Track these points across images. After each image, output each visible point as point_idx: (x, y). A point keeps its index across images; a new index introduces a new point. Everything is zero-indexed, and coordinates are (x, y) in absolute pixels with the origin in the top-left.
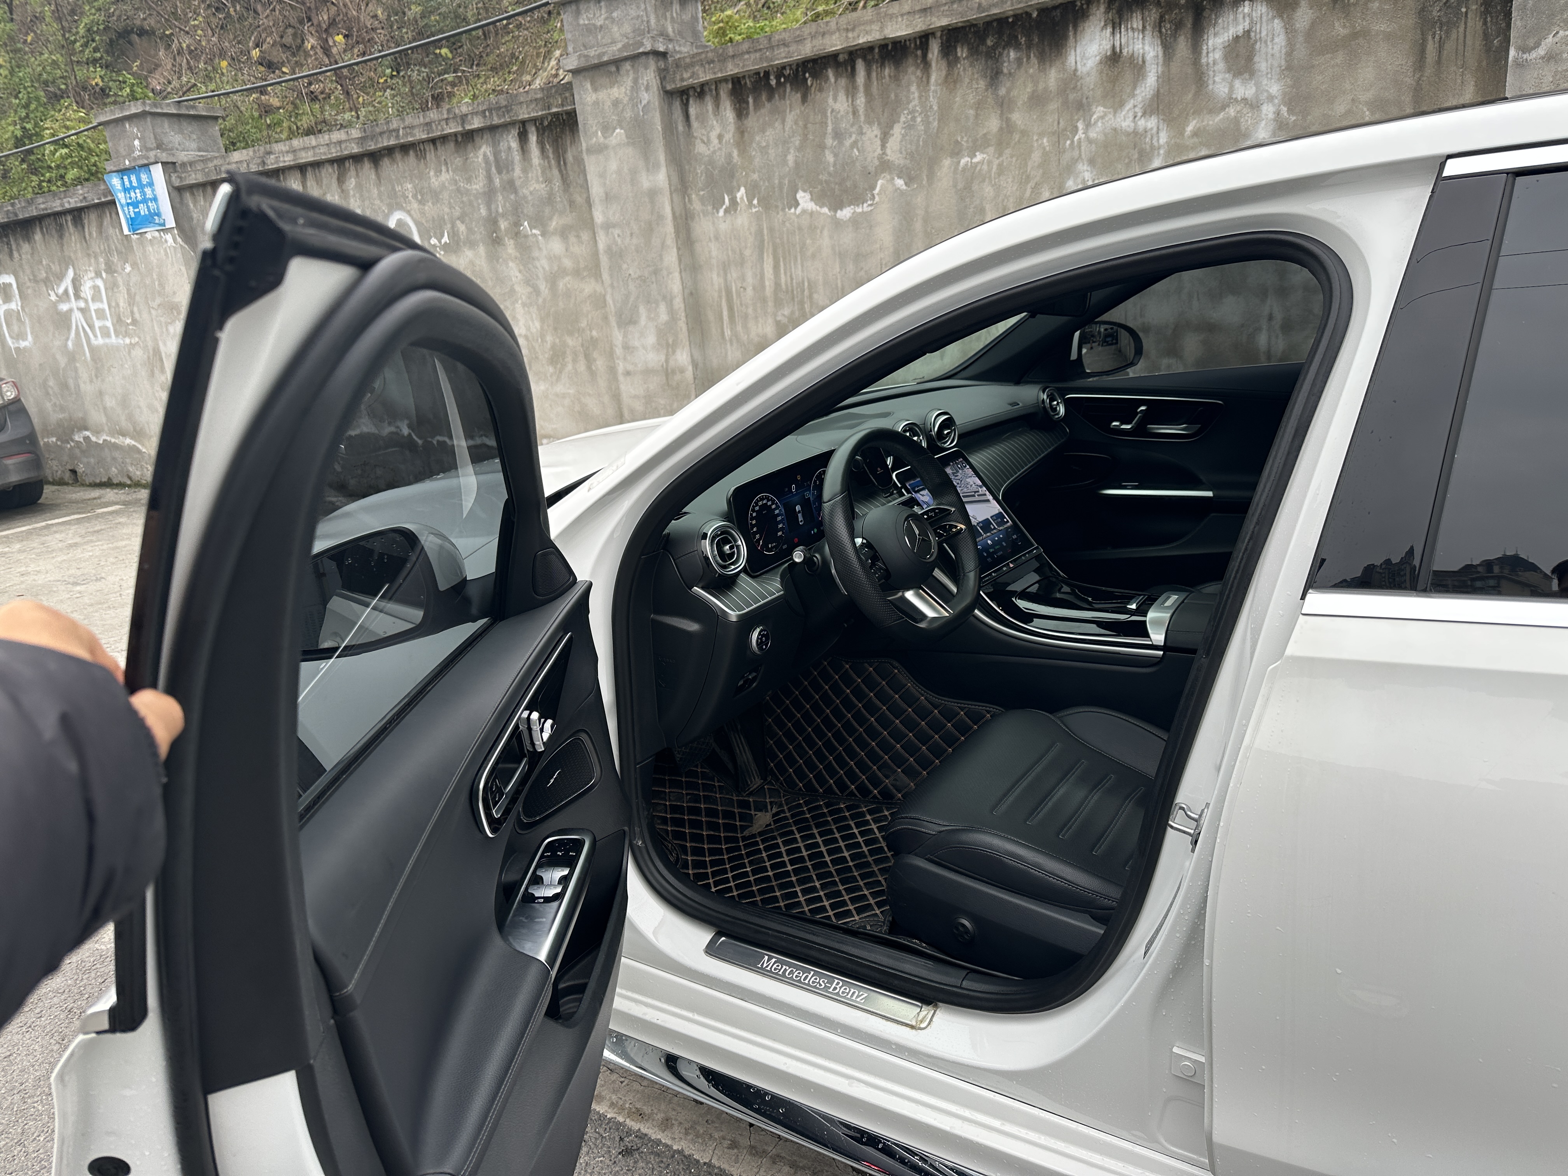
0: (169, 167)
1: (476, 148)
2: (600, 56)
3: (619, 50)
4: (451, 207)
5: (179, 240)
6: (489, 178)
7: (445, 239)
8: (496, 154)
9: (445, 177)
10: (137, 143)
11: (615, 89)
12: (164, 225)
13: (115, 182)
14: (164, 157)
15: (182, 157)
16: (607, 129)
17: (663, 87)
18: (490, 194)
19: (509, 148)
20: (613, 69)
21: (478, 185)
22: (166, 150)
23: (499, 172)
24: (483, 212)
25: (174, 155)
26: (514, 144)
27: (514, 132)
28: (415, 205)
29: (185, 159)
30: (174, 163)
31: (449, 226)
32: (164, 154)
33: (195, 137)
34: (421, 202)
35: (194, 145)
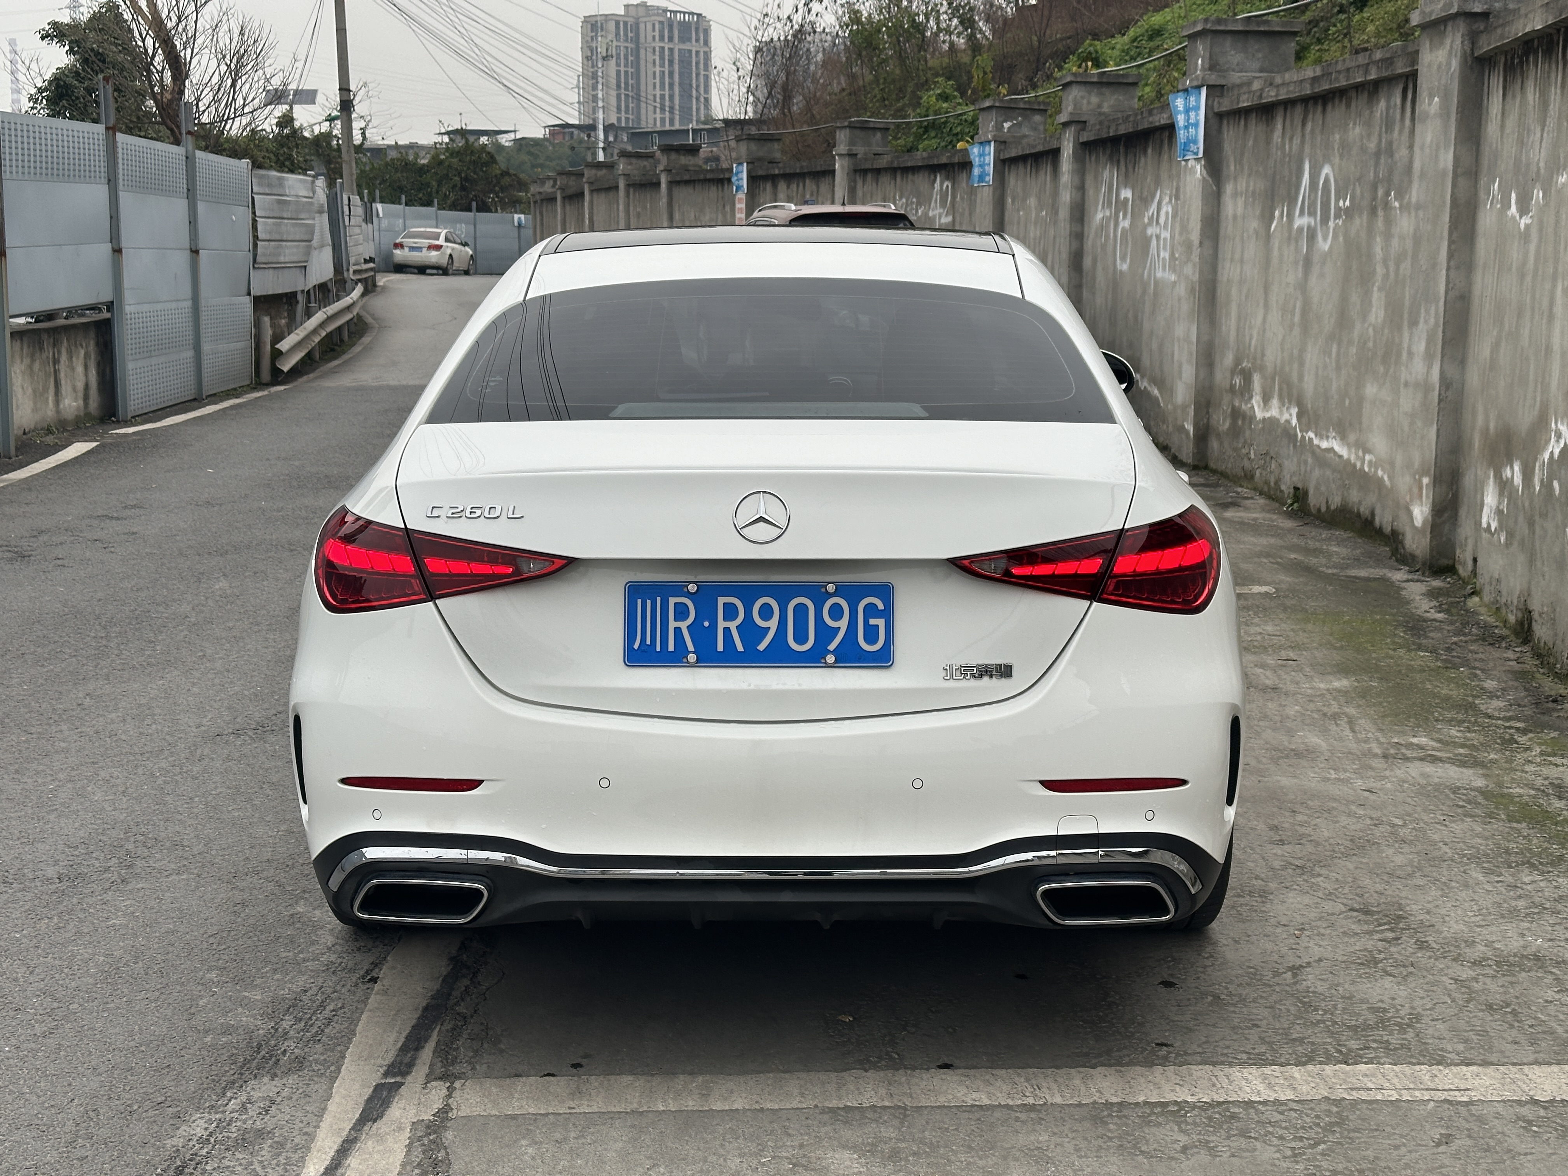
0: (1215, 90)
1: (1378, 101)
2: (1431, 13)
3: (1442, 10)
4: (1356, 167)
5: (1204, 172)
6: (1380, 136)
7: (1347, 203)
8: (1388, 109)
9: (1358, 130)
10: (1200, 61)
11: (1440, 52)
12: (1197, 154)
13: (1179, 103)
14: (1213, 79)
15: (1235, 77)
16: (1431, 97)
17: (1473, 53)
18: (1378, 154)
19: (1395, 104)
20: (1442, 28)
21: (1372, 146)
22: (1220, 71)
23: (1386, 132)
24: (1372, 174)
25: (1224, 77)
26: (1399, 101)
27: (1401, 87)
28: (1337, 160)
29: (1238, 81)
30: (1223, 86)
31: (1351, 187)
32: (1213, 77)
33: (1260, 55)
34: (1341, 156)
35: (1256, 65)
